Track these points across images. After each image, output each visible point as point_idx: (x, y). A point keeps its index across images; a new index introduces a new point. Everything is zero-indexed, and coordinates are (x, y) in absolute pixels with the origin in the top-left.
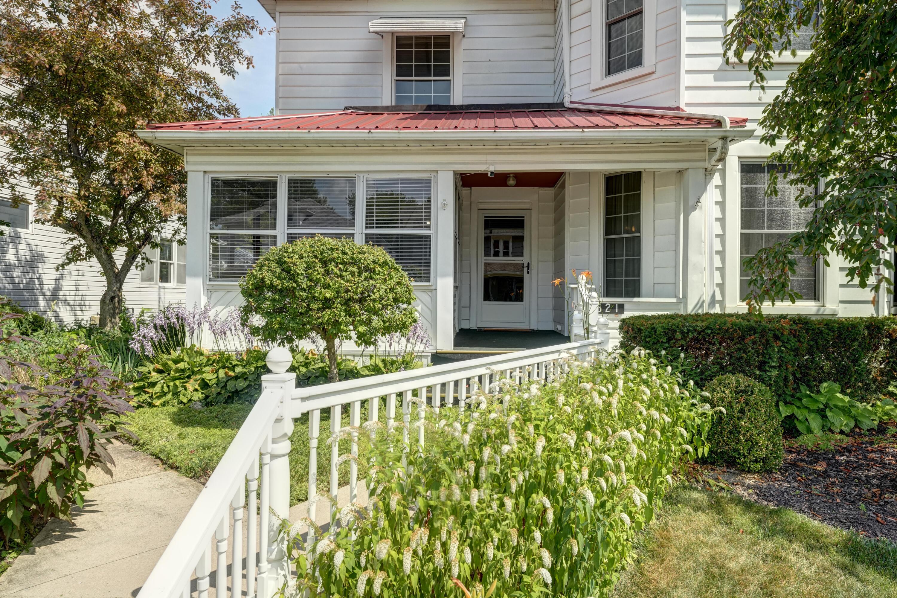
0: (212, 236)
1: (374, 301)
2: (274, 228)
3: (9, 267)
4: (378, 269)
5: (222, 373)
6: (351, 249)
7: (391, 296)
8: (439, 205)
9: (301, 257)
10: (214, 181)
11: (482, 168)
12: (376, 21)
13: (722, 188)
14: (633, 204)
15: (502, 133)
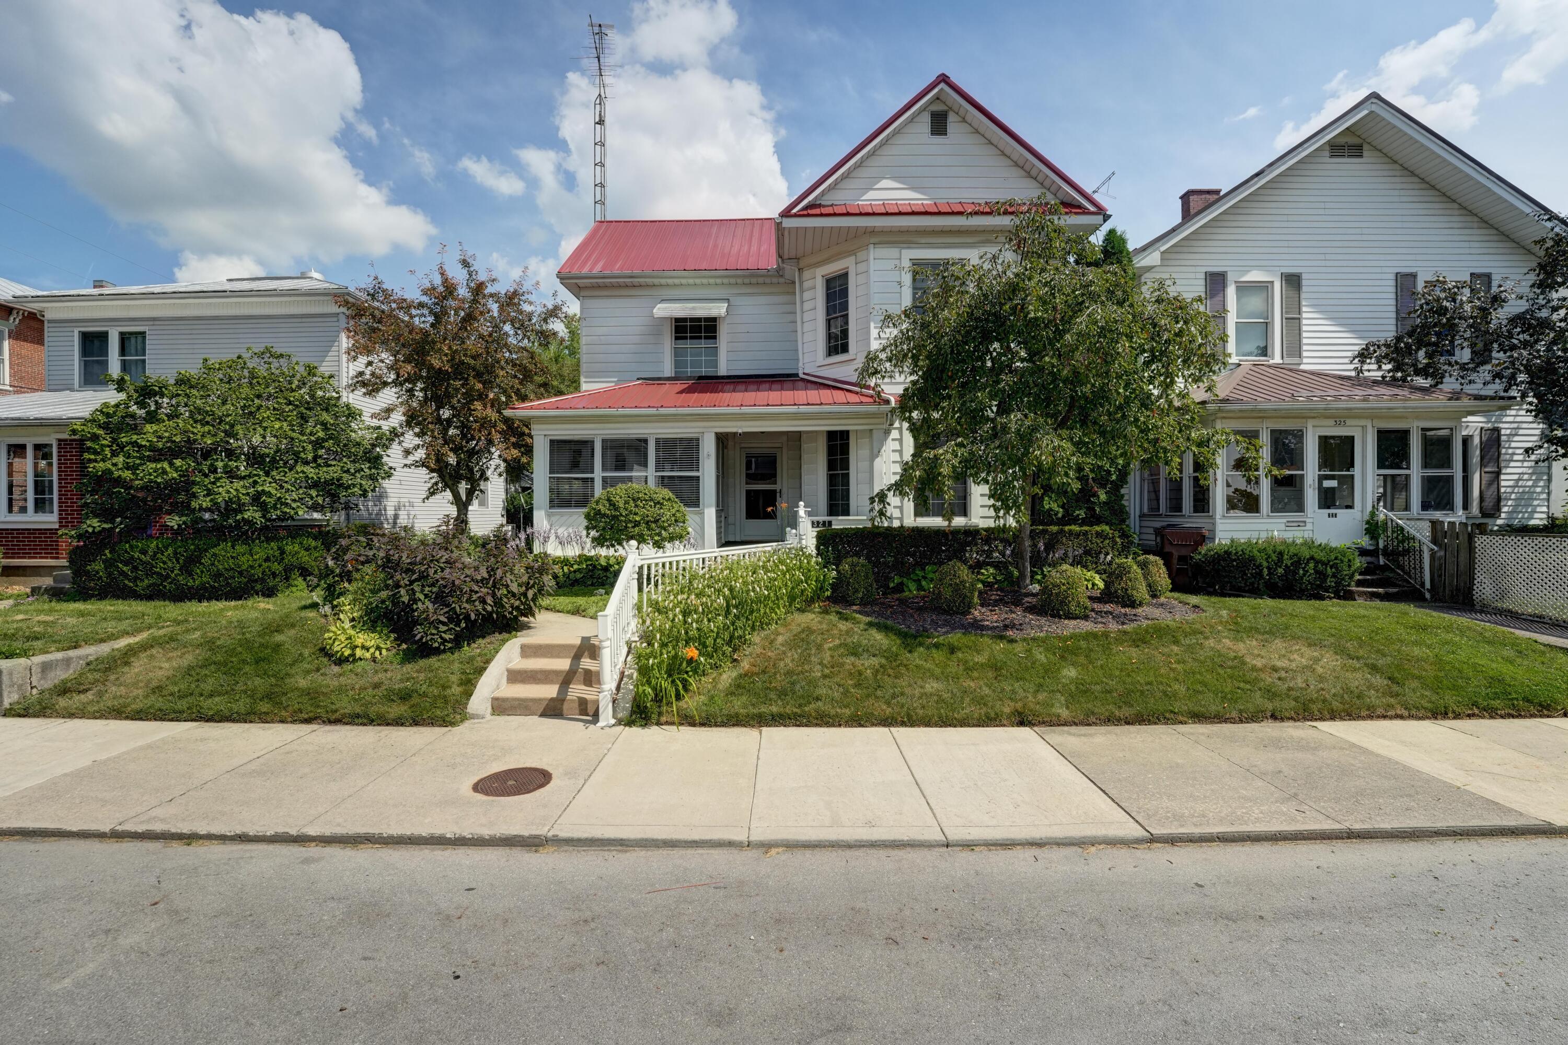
0: (550, 478)
1: (663, 522)
2: (592, 472)
3: (367, 502)
4: (665, 503)
5: (565, 568)
6: (649, 491)
7: (673, 519)
8: (705, 455)
9: (620, 497)
10: (552, 441)
11: (734, 430)
12: (659, 306)
13: (900, 440)
14: (845, 450)
15: (745, 409)
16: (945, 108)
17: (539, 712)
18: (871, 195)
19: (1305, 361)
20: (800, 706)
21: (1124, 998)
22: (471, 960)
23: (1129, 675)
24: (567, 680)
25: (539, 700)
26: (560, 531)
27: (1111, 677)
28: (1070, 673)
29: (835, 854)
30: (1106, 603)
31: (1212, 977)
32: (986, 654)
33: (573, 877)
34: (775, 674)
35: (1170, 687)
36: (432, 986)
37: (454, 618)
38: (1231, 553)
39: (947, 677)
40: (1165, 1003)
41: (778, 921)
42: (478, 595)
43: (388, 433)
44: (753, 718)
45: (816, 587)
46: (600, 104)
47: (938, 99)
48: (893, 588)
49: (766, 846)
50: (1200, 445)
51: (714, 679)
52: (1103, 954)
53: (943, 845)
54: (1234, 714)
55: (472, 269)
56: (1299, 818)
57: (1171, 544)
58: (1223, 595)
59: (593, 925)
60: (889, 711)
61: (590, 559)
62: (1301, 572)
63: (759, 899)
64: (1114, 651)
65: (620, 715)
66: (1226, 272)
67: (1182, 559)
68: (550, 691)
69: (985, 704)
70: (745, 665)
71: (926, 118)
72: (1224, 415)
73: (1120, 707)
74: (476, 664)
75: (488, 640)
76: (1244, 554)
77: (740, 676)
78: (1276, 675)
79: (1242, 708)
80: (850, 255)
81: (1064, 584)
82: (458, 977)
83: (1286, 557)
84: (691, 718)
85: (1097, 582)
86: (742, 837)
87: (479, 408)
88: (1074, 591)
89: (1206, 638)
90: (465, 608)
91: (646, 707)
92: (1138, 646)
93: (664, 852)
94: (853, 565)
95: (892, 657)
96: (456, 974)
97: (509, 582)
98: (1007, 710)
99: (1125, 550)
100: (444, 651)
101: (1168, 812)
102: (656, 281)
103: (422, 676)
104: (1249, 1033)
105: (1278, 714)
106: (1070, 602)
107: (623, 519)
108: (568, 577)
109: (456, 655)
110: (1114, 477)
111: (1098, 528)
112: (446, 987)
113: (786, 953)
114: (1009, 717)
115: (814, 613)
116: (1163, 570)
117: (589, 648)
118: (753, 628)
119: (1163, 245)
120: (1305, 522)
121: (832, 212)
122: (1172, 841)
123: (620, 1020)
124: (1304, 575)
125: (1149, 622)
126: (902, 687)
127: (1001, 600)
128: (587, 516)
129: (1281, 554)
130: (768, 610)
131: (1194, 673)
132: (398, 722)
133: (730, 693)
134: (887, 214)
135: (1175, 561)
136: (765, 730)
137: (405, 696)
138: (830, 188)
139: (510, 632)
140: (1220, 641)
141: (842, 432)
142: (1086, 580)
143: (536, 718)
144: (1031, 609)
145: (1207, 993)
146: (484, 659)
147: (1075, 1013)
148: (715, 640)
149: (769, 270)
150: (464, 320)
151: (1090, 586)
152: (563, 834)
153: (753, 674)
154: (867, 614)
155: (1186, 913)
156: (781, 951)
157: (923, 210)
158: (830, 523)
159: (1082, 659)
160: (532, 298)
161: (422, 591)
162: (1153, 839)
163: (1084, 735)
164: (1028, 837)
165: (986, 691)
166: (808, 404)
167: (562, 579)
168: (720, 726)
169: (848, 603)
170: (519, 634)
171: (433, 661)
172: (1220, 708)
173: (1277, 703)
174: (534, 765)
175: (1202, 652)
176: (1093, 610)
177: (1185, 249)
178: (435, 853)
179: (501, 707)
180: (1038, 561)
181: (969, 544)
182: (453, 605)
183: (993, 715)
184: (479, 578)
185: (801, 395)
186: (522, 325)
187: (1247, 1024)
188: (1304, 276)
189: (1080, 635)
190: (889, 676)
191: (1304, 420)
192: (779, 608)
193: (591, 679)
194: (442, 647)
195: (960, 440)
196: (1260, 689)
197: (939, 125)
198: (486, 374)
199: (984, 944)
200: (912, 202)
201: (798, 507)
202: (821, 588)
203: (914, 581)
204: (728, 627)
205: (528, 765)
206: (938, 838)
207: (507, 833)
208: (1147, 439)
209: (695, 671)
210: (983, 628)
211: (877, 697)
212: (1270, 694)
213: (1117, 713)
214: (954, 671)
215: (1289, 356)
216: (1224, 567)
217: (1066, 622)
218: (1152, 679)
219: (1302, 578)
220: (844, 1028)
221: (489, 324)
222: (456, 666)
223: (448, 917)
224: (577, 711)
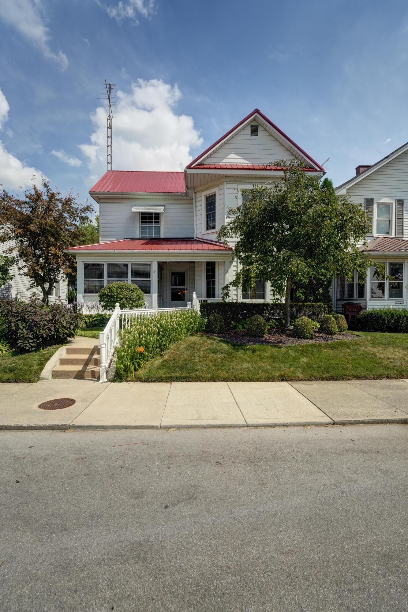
0: (84, 280)
1: (134, 298)
2: (103, 278)
3: (2, 290)
4: (134, 290)
5: (91, 319)
6: (127, 285)
7: (138, 297)
8: (153, 271)
9: (115, 287)
10: (85, 264)
11: (165, 261)
12: (134, 207)
13: (237, 266)
14: (214, 270)
15: (170, 251)
16: (258, 124)
17: (73, 377)
18: (225, 161)
19: (405, 236)
20: (189, 373)
21: (317, 484)
22: (26, 475)
23: (328, 361)
24: (87, 363)
25: (74, 372)
26: (89, 304)
27: (321, 361)
28: (304, 360)
29: (198, 430)
30: (320, 333)
31: (355, 475)
32: (269, 352)
33: (80, 441)
34: (179, 360)
35: (345, 365)
36: (5, 486)
37: (36, 337)
38: (373, 314)
39: (252, 362)
40: (335, 485)
41: (169, 456)
42: (47, 326)
43: (11, 259)
44: (168, 379)
45: (199, 325)
46: (110, 119)
47: (254, 120)
48: (232, 327)
49: (168, 428)
50: (360, 266)
51: (152, 363)
52: (310, 467)
53: (245, 427)
54: (371, 376)
55: (49, 188)
56: (395, 414)
57: (348, 310)
58: (369, 331)
59: (85, 460)
60: (227, 375)
61: (102, 315)
62: (401, 322)
63: (162, 448)
64: (323, 351)
65: (109, 378)
66: (373, 198)
67: (353, 317)
68: (79, 368)
69: (268, 372)
70: (166, 357)
71: (249, 129)
72: (371, 257)
73: (324, 373)
74: (46, 357)
75: (52, 347)
76: (378, 314)
77: (164, 361)
78: (389, 361)
79: (374, 373)
80: (217, 187)
81: (303, 324)
82: (19, 482)
83: (395, 315)
84: (141, 378)
85: (318, 326)
86: (157, 424)
87: (53, 249)
88: (307, 327)
89: (361, 346)
90: (41, 332)
91: (121, 374)
92: (333, 350)
93: (123, 431)
94: (214, 317)
95: (229, 354)
96: (18, 481)
97: (62, 321)
98: (277, 375)
99: (329, 312)
100: (32, 351)
101: (342, 412)
102: (133, 196)
103: (20, 362)
104: (370, 496)
105: (389, 376)
106: (305, 332)
107: (116, 297)
108: (92, 323)
109: (37, 353)
110: (326, 283)
111: (318, 304)
112: (12, 486)
113: (171, 469)
114: (278, 377)
115: (197, 336)
116: (345, 320)
117: (97, 350)
118: (170, 342)
119: (347, 186)
120: (403, 302)
121: (209, 167)
122: (343, 424)
123: (92, 497)
124: (402, 323)
125: (338, 340)
126: (233, 366)
127: (277, 332)
128: (100, 296)
129: (393, 314)
130: (177, 334)
131: (355, 360)
132: (8, 381)
133: (159, 368)
134: (232, 169)
135: (350, 318)
136: (173, 383)
137: (12, 370)
138: (208, 157)
139: (63, 344)
140: (367, 347)
141: (212, 262)
142: (313, 325)
143: (72, 380)
144: (289, 335)
145: (353, 481)
146: (50, 355)
147: (296, 490)
148: (153, 346)
149: (182, 193)
150: (46, 210)
151: (315, 327)
152: (77, 424)
153: (170, 360)
154: (220, 337)
155: (346, 451)
156: (169, 468)
157: (247, 167)
158: (207, 301)
159: (309, 354)
160: (76, 201)
161: (22, 325)
162: (334, 423)
163: (309, 384)
164: (282, 423)
165: (269, 367)
166: (198, 250)
167: (89, 324)
168: (154, 382)
169: (212, 332)
170: (67, 345)
171: (26, 355)
172: (366, 374)
173: (389, 372)
174: (68, 397)
175: (359, 352)
176: (315, 336)
177: (357, 189)
178: (17, 433)
179: (56, 375)
180: (294, 317)
181: (265, 310)
182: (36, 331)
183: (271, 376)
184: (48, 319)
185: (195, 246)
186: (73, 214)
187: (369, 493)
188: (405, 201)
189: (309, 345)
190: (228, 361)
191: (404, 260)
192: (182, 334)
193: (97, 363)
194: (31, 350)
195: (259, 262)
196: (382, 366)
197: (255, 131)
198: (56, 235)
199: (259, 464)
200: (243, 164)
201: (193, 294)
202: (201, 326)
203: (241, 324)
204: (159, 341)
205: (66, 397)
206: (243, 424)
207: (51, 424)
208: (338, 265)
209: (143, 358)
210: (268, 342)
211: (222, 370)
212: (386, 368)
213: (323, 376)
214: (255, 359)
215: (398, 234)
216: (370, 320)
217: (304, 340)
218: (338, 362)
219: (401, 324)
220: (194, 498)
221: (58, 213)
222: (37, 357)
223: (19, 458)
224: (91, 376)
